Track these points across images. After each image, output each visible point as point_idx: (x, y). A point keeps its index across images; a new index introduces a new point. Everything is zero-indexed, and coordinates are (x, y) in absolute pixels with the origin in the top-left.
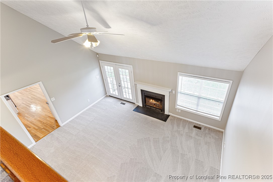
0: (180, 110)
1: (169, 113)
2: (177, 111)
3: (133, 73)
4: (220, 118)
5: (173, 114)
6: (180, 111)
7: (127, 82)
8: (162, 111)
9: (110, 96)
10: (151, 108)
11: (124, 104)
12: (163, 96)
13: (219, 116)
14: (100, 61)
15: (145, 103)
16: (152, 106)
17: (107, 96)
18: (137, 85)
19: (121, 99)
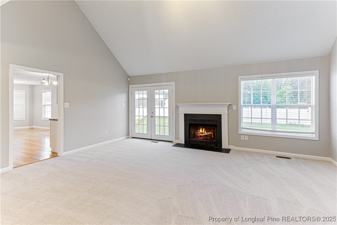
0: (247, 136)
1: (229, 146)
2: (242, 139)
3: (175, 92)
4: (316, 136)
5: (235, 146)
6: (246, 138)
7: (164, 108)
8: (216, 146)
9: (133, 138)
10: (198, 144)
11: (157, 142)
12: (219, 117)
13: (314, 132)
14: (130, 86)
15: (189, 138)
16: (200, 141)
17: (128, 138)
18: (180, 108)
19: (151, 139)
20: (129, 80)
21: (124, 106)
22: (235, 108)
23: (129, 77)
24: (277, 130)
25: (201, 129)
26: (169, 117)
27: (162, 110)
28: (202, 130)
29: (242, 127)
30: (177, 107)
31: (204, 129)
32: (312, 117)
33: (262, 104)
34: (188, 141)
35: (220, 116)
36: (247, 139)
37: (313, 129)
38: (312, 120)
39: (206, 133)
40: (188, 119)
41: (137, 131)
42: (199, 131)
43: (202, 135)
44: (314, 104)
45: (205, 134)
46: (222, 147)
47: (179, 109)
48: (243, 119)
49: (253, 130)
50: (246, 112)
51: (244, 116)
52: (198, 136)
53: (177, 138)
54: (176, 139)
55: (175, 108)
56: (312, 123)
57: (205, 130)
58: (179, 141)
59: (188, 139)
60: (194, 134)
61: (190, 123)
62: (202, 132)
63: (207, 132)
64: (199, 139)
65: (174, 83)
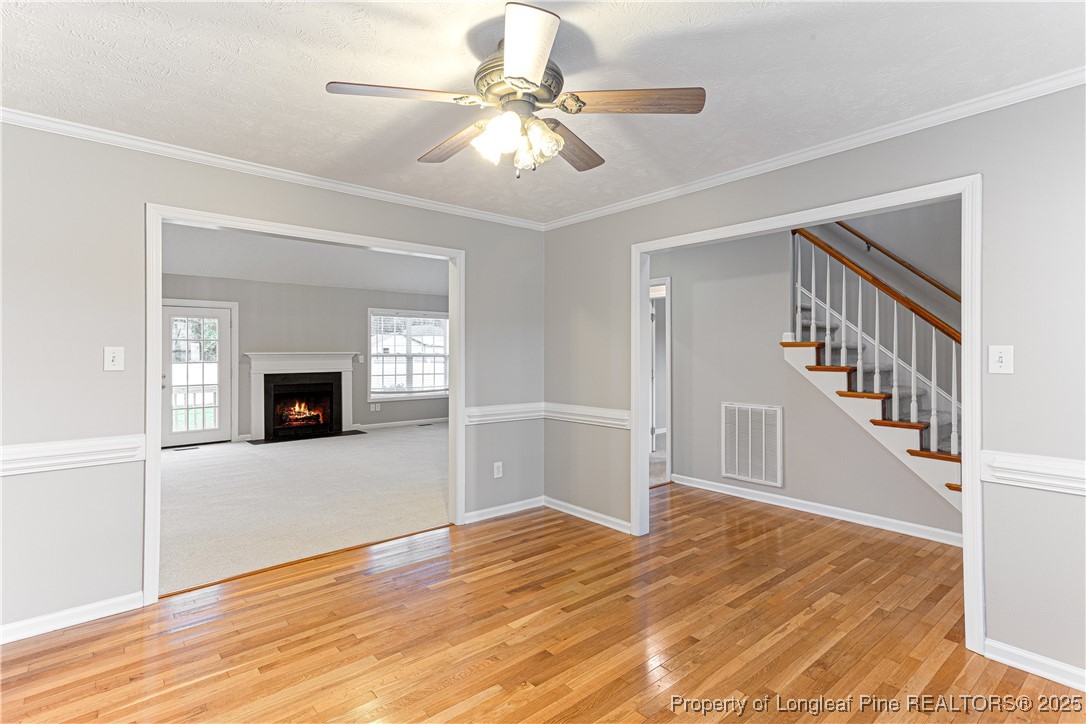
0: (379, 405)
2: (372, 410)
6: (378, 408)
8: (331, 429)
11: (195, 448)
12: (337, 377)
15: (274, 424)
16: (295, 428)
18: (253, 363)
22: (363, 359)
24: (414, 390)
25: (297, 405)
26: (220, 385)
28: (300, 407)
29: (372, 390)
30: (244, 360)
31: (303, 405)
32: (445, 370)
34: (272, 431)
35: (338, 375)
36: (379, 410)
39: (308, 413)
40: (272, 385)
42: (292, 409)
43: (298, 415)
45: (305, 415)
46: (341, 429)
47: (250, 363)
50: (375, 368)
51: (372, 373)
52: (290, 419)
53: (244, 429)
54: (239, 434)
55: (240, 364)
57: (305, 407)
58: (250, 435)
59: (272, 427)
60: (284, 416)
61: (277, 393)
62: (300, 410)
63: (309, 410)
64: (294, 425)
65: (235, 306)
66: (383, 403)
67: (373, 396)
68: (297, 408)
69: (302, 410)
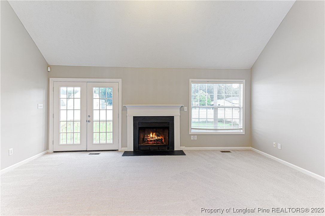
0: (196, 136)
1: (181, 147)
2: (192, 139)
4: (243, 131)
7: (106, 110)
8: (168, 149)
9: (55, 152)
10: (149, 150)
11: (98, 154)
13: (242, 128)
14: (51, 79)
15: (139, 144)
16: (150, 146)
17: (47, 153)
18: (128, 110)
19: (86, 151)
20: (49, 70)
21: (42, 108)
22: (186, 109)
23: (48, 66)
24: (218, 128)
25: (151, 134)
26: (113, 121)
27: (103, 113)
28: (153, 135)
29: (192, 127)
30: (124, 109)
32: (240, 116)
33: (207, 106)
34: (137, 146)
35: (172, 118)
36: (196, 139)
37: (241, 126)
38: (240, 119)
39: (157, 137)
40: (138, 122)
41: (63, 142)
42: (149, 136)
43: (152, 139)
44: (242, 106)
45: (155, 139)
46: (174, 149)
47: (126, 110)
48: (192, 119)
49: (200, 130)
50: (195, 113)
51: (193, 117)
52: (148, 140)
53: (124, 145)
54: (122, 147)
55: (122, 110)
56: (240, 121)
57: (155, 135)
58: (127, 148)
59: (137, 145)
60: (144, 139)
61: (140, 126)
62: (152, 136)
64: (149, 144)
65: (120, 80)
66: (198, 135)
67: (193, 131)
68: (151, 135)
69: (154, 136)
